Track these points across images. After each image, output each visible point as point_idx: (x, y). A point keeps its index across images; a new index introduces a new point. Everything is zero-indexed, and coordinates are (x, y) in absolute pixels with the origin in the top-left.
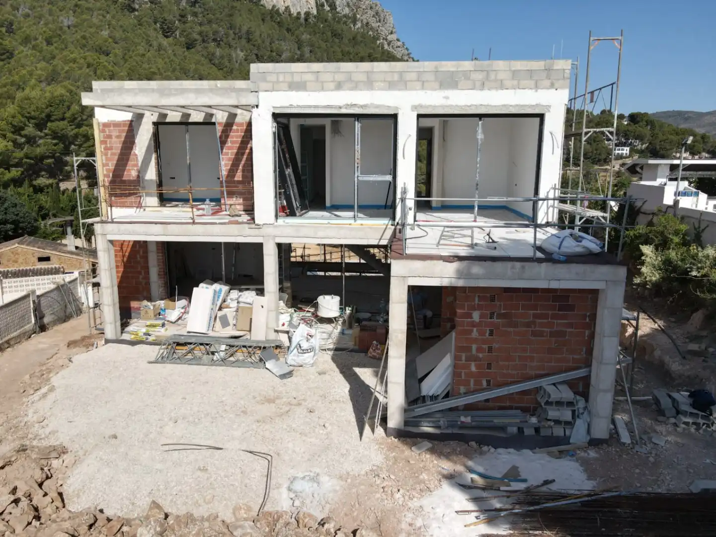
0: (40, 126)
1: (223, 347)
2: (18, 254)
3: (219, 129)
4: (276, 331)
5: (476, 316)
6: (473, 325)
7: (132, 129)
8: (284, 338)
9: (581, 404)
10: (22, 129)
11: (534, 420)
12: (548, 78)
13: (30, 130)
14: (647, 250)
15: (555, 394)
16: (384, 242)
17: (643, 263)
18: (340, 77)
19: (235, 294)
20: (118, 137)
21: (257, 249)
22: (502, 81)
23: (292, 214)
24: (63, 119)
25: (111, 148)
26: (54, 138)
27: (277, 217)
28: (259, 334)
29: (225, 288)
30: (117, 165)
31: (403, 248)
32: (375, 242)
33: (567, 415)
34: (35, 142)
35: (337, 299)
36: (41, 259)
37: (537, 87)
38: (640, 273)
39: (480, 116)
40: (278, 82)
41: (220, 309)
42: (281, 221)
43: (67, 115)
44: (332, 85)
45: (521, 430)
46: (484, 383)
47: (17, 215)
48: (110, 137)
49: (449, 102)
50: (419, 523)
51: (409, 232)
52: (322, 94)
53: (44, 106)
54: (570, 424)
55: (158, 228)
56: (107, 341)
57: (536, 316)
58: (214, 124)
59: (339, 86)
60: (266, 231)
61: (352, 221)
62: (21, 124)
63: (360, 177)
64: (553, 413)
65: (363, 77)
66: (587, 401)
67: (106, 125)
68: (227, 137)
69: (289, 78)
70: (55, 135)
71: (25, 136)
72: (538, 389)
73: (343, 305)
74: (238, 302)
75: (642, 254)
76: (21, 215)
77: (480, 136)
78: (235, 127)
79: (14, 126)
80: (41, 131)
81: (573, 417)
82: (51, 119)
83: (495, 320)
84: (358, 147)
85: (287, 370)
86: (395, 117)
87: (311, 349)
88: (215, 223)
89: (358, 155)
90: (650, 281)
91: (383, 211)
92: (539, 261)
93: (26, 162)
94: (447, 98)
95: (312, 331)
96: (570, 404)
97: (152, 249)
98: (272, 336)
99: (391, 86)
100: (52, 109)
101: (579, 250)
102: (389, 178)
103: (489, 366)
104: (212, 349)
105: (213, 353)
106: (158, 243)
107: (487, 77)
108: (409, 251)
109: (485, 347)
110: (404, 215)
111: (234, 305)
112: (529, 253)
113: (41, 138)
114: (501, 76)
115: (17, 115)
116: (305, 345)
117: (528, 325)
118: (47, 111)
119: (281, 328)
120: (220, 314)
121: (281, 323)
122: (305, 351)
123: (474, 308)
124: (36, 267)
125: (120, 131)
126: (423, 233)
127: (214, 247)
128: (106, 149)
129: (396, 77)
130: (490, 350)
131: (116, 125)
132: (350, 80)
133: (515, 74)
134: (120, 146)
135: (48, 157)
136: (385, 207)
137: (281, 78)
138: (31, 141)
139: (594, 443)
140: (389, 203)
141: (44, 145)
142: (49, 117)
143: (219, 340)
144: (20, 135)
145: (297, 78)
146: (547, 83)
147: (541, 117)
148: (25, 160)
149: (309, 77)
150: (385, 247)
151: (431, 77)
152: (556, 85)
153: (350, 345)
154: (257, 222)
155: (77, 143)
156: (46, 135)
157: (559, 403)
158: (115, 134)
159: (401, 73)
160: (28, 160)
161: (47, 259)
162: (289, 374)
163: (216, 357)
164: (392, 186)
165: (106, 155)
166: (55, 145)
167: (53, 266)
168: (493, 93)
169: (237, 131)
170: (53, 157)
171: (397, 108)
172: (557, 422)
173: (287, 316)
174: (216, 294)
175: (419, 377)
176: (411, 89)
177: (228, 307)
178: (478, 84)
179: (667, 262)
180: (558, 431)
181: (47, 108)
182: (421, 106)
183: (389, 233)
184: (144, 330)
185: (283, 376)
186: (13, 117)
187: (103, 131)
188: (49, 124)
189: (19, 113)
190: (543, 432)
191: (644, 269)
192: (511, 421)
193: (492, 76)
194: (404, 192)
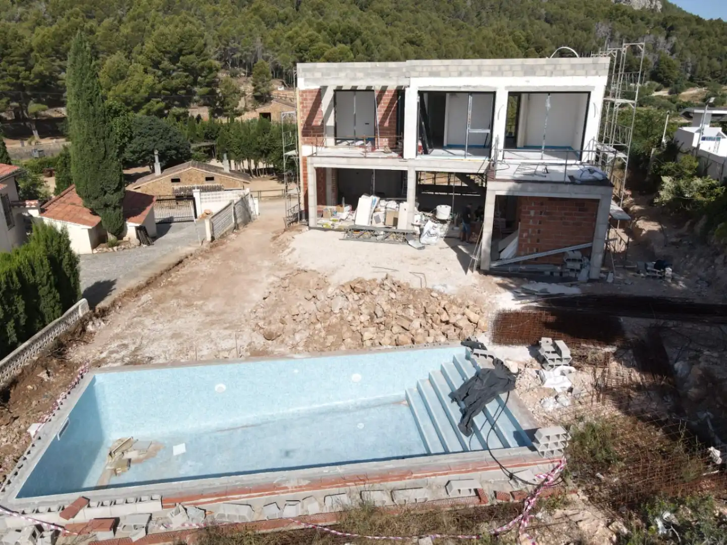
0: (174, 60)
1: (382, 233)
2: (192, 174)
3: (376, 94)
4: (413, 225)
5: (532, 213)
6: (530, 218)
7: (320, 93)
8: (417, 229)
9: (587, 260)
10: (160, 63)
11: (559, 268)
12: (594, 69)
13: (166, 64)
14: (666, 180)
15: (572, 255)
16: (482, 171)
17: (662, 189)
18: (461, 69)
19: (383, 203)
20: (311, 99)
21: (403, 174)
22: (564, 71)
23: (426, 152)
24: (191, 53)
25: (306, 107)
26: (185, 71)
27: (417, 154)
28: (402, 226)
29: (377, 199)
30: (308, 118)
31: (494, 176)
32: (476, 171)
33: (577, 266)
34: (170, 75)
35: (449, 208)
36: (208, 179)
37: (587, 74)
38: (659, 196)
39: (549, 93)
40: (422, 72)
41: (374, 212)
42: (419, 157)
43: (195, 49)
44: (456, 74)
45: (552, 273)
46: (535, 250)
47: (178, 142)
48: (305, 99)
49: (529, 84)
50: (494, 301)
51: (498, 166)
52: (450, 79)
53: (177, 41)
54: (579, 271)
55: (345, 160)
56: (310, 228)
57: (566, 214)
58: (373, 91)
59: (460, 74)
60: (410, 163)
61: (463, 158)
62: (159, 59)
63: (470, 130)
64: (570, 265)
65: (476, 69)
66: (590, 260)
67: (304, 92)
68: (381, 99)
69: (429, 69)
70: (186, 68)
71: (162, 69)
72: (564, 253)
73: (453, 212)
74: (386, 208)
75: (663, 183)
76: (180, 142)
77: (548, 105)
78: (386, 93)
79: (153, 60)
80: (175, 65)
81: (581, 268)
82: (183, 53)
83: (543, 216)
84: (470, 112)
85: (421, 246)
86: (494, 93)
87: (435, 235)
88: (378, 158)
89: (469, 117)
90: (665, 201)
91: (482, 150)
92: (567, 183)
93: (164, 94)
94: (528, 81)
95: (436, 225)
96: (580, 261)
97: (329, 173)
98: (410, 228)
99: (493, 74)
100: (182, 44)
101: (591, 178)
102: (488, 131)
103: (538, 241)
104: (376, 233)
105: (376, 236)
106: (333, 169)
107: (555, 69)
108: (497, 177)
109: (537, 230)
110: (496, 156)
111: (383, 209)
112: (562, 179)
113: (174, 70)
114: (564, 68)
115: (156, 50)
116: (432, 232)
117: (561, 219)
118: (179, 46)
119: (415, 223)
120: (375, 215)
121: (415, 220)
122: (432, 235)
123: (532, 209)
124: (204, 185)
125: (313, 96)
126: (507, 167)
127: (369, 172)
128: (303, 107)
129: (497, 68)
130: (539, 232)
131: (311, 91)
132: (467, 70)
133: (573, 66)
134: (311, 105)
135: (182, 89)
136: (484, 147)
137: (425, 69)
138: (166, 73)
139: (590, 281)
140: (487, 144)
141: (179, 78)
142: (181, 52)
143: (380, 229)
144: (158, 68)
145: (434, 69)
146: (594, 72)
147: (589, 93)
148: (163, 91)
149: (442, 68)
150: (481, 175)
151: (519, 68)
152: (600, 73)
153: (457, 235)
154: (405, 157)
155: (203, 75)
156: (179, 68)
157: (574, 260)
158: (309, 97)
159: (500, 66)
160: (166, 92)
161: (211, 179)
162: (423, 248)
163: (378, 238)
164: (489, 136)
165: (303, 111)
166: (187, 77)
167: (216, 184)
168: (559, 78)
169: (388, 95)
170: (184, 89)
171: (496, 88)
172: (572, 270)
173: (418, 217)
174: (374, 202)
175: (500, 250)
176: (506, 76)
177: (379, 211)
178: (549, 73)
179: (678, 188)
180: (573, 275)
181: (179, 43)
182: (511, 87)
183: (485, 167)
184: (331, 223)
185: (420, 248)
186: (152, 52)
187: (302, 96)
188: (181, 58)
189: (156, 48)
190: (564, 275)
191: (662, 193)
192: (547, 269)
193: (558, 68)
194: (497, 141)
